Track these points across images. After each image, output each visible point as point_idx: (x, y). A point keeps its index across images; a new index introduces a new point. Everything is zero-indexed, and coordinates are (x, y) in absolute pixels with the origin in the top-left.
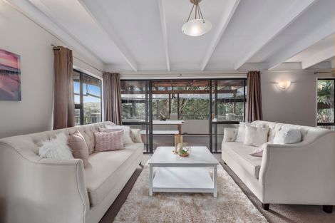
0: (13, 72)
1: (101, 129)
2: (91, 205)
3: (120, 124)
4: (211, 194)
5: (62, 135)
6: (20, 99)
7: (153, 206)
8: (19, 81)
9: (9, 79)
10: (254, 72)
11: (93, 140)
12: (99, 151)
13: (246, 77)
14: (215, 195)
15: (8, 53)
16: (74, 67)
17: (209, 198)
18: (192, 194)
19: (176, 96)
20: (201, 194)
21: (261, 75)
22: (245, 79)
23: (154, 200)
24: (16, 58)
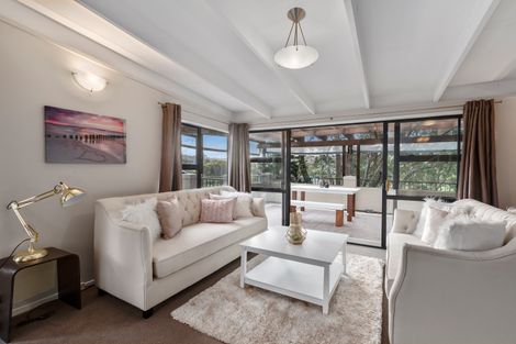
0: (119, 137)
1: (212, 196)
2: (155, 276)
3: (248, 190)
4: (320, 308)
5: (152, 200)
6: (125, 162)
7: (235, 300)
8: (124, 145)
9: (116, 144)
10: (477, 103)
11: (198, 208)
12: (203, 222)
13: (461, 112)
14: (325, 310)
15: (114, 119)
16: (183, 121)
17: (314, 311)
18: (294, 300)
19: (355, 147)
20: (306, 304)
21: (496, 106)
22: (459, 117)
23: (241, 294)
24: (121, 122)
